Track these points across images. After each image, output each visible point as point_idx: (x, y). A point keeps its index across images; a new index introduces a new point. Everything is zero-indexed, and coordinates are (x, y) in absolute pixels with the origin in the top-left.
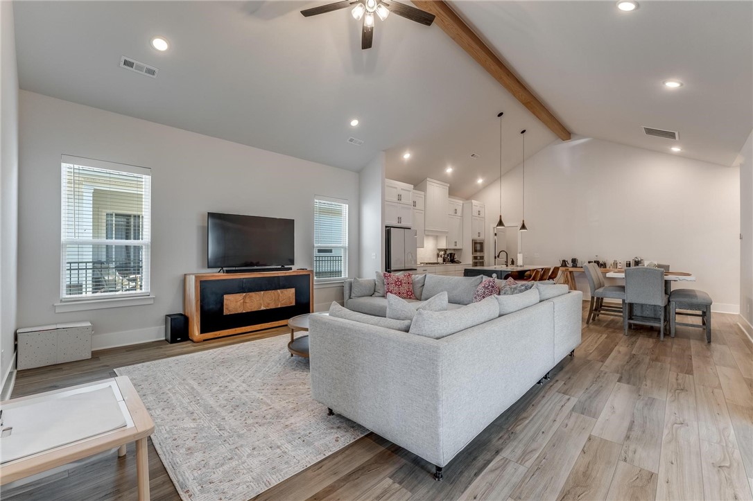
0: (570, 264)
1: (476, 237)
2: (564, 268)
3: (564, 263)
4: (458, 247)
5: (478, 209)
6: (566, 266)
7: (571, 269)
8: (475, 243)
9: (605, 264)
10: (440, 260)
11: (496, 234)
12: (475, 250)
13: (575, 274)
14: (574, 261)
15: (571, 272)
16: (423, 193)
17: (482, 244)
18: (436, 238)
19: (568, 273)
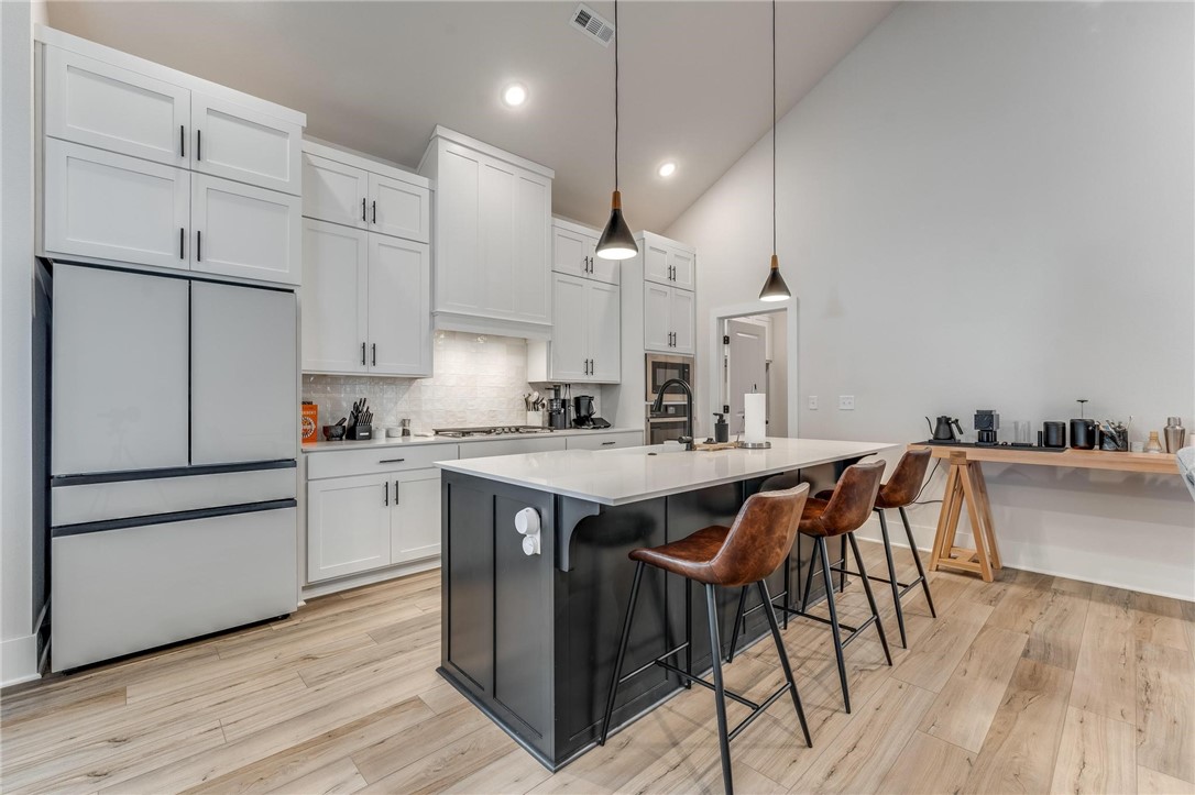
0: (970, 433)
1: (661, 347)
2: (944, 452)
3: (945, 431)
4: (600, 376)
5: (667, 261)
6: (950, 440)
7: (972, 454)
8: (656, 366)
9: (1123, 434)
10: (537, 418)
11: (726, 340)
12: (661, 389)
13: (986, 472)
14: (986, 424)
15: (973, 465)
16: (424, 181)
17: (685, 370)
18: (523, 346)
19: (965, 471)
